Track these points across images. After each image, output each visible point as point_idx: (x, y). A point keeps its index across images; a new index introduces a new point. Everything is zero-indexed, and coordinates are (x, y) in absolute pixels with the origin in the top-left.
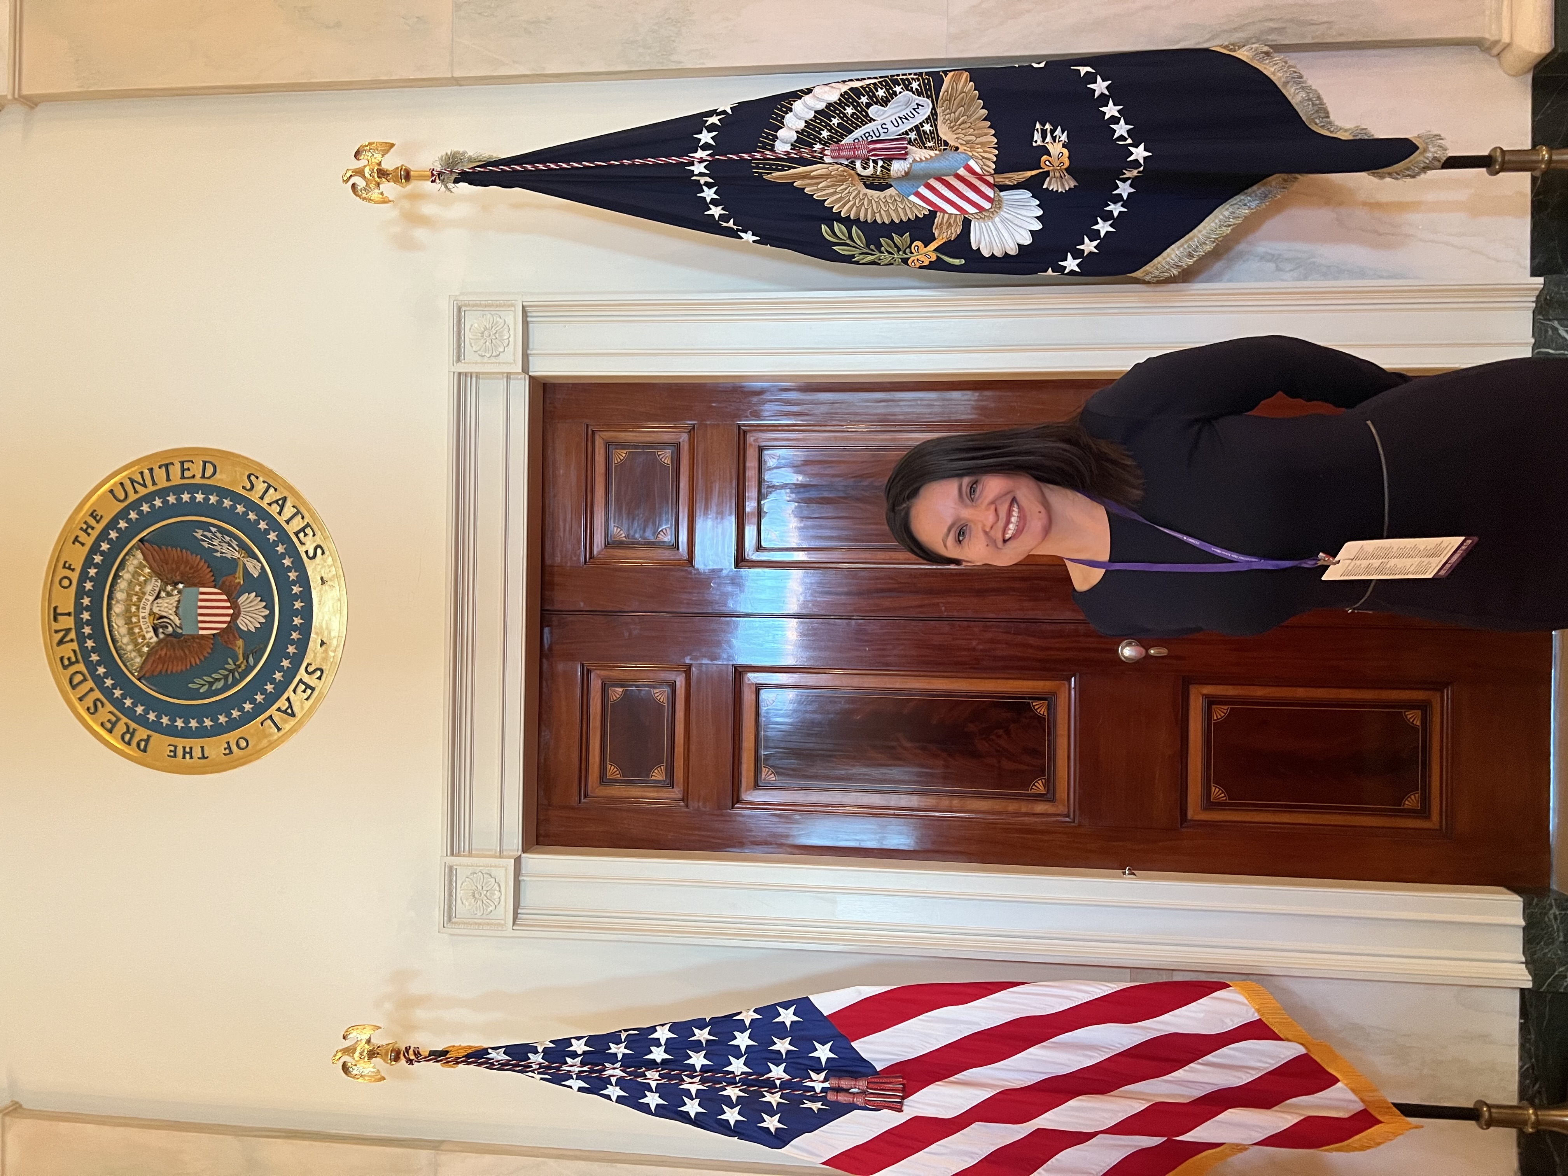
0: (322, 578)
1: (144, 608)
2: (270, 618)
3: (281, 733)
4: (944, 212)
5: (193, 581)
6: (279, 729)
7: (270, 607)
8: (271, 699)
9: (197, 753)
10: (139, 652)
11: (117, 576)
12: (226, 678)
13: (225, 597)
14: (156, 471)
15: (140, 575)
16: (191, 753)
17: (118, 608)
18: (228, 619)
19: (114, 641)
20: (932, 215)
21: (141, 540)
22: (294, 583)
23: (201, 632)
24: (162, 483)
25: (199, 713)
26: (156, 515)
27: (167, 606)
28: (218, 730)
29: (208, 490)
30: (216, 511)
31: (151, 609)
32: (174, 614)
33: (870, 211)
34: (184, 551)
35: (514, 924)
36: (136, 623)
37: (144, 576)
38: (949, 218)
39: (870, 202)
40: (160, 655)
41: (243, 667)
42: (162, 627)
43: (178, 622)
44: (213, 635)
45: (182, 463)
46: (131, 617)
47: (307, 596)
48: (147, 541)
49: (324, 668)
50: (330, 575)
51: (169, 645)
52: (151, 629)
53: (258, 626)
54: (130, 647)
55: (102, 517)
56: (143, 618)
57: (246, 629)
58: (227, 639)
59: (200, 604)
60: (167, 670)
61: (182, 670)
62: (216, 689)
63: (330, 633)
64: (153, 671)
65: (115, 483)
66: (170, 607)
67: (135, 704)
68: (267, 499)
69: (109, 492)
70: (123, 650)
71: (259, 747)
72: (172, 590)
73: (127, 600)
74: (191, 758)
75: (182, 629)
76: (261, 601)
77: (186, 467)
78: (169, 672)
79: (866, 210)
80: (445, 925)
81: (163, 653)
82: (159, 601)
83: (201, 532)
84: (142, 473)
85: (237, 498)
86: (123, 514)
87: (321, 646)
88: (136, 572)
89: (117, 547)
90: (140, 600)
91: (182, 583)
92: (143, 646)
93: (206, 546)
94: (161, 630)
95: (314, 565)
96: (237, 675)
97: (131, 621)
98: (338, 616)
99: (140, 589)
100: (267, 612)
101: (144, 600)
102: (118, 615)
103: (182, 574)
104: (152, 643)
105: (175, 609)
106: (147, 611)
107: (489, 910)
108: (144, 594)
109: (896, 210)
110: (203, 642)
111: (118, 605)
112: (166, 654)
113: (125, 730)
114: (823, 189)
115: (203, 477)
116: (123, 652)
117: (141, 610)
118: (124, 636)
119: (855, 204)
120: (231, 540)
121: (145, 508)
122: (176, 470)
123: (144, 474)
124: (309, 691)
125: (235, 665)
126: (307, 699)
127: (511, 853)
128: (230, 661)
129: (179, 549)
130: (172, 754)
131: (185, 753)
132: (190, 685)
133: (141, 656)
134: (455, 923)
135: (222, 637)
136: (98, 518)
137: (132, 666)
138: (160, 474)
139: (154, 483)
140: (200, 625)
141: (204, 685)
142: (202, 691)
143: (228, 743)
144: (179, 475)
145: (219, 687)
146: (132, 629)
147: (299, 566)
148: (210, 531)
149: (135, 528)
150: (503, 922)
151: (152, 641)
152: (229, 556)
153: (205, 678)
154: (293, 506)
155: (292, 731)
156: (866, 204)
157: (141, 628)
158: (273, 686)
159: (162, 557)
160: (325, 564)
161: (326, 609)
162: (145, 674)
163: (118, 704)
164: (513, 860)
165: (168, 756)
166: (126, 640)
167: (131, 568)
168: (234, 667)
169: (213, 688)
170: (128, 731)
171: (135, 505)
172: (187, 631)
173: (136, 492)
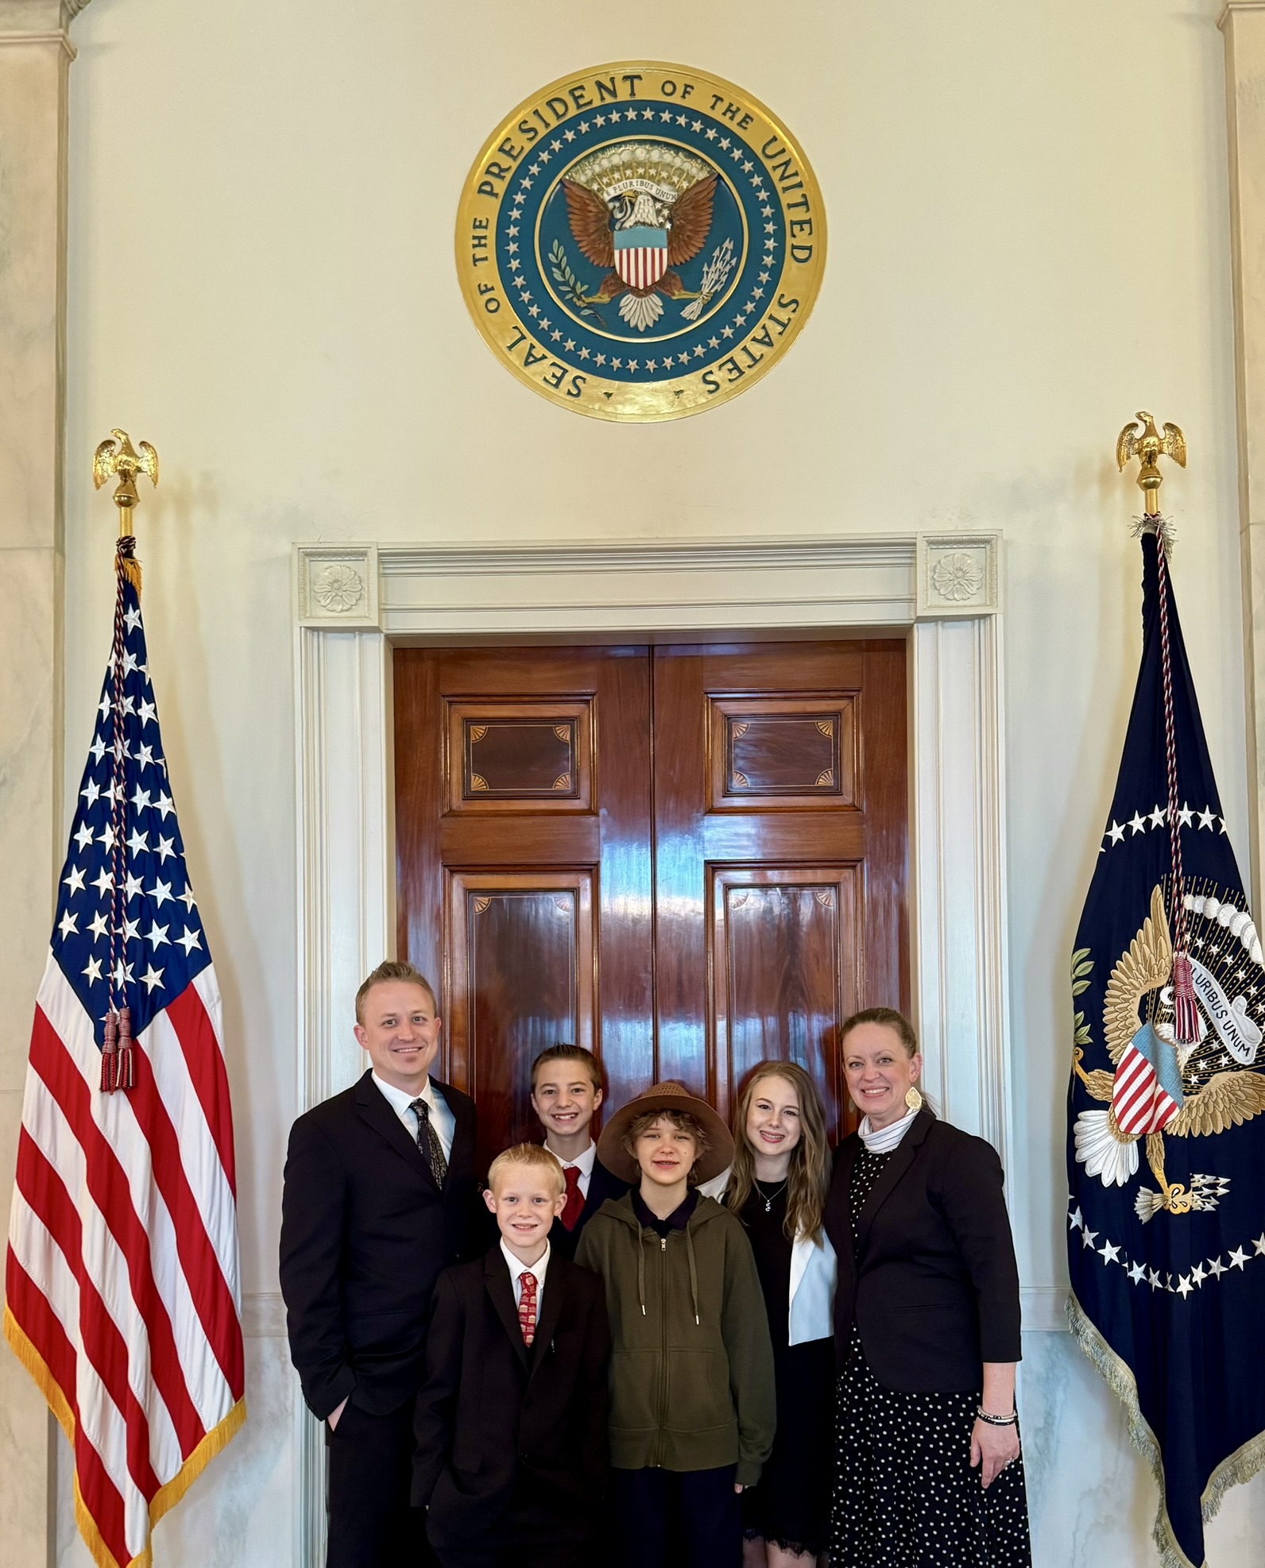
0: (682, 391)
1: (642, 183)
2: (635, 332)
3: (506, 350)
4: (1115, 1081)
5: (675, 240)
6: (510, 348)
7: (648, 331)
8: (543, 338)
9: (480, 253)
10: (593, 180)
11: (677, 149)
12: (566, 283)
13: (657, 278)
14: (799, 192)
15: (680, 176)
16: (479, 245)
17: (641, 153)
18: (633, 284)
19: (603, 149)
20: (1111, 1068)
21: (719, 177)
22: (676, 359)
23: (617, 253)
24: (786, 199)
25: (525, 254)
26: (748, 193)
27: (645, 211)
28: (506, 276)
29: (779, 254)
30: (755, 265)
31: (641, 193)
32: (637, 219)
33: (1118, 1001)
34: (709, 228)
35: (307, 628)
36: (625, 174)
37: (678, 182)
38: (1109, 1086)
39: (1127, 1001)
40: (588, 205)
41: (579, 303)
42: (621, 206)
43: (627, 225)
44: (614, 267)
45: (809, 222)
46: (631, 169)
47: (661, 374)
48: (719, 183)
49: (581, 398)
50: (686, 402)
51: (600, 215)
52: (618, 193)
53: (626, 320)
54: (597, 169)
55: (746, 128)
56: (631, 183)
57: (621, 304)
58: (609, 283)
59: (649, 250)
60: (572, 213)
61: (572, 231)
62: (553, 272)
63: (620, 403)
64: (570, 197)
65: (785, 143)
66: (644, 216)
67: (532, 177)
68: (770, 325)
69: (774, 137)
70: (594, 161)
71: (488, 325)
72: (663, 216)
73: (651, 162)
74: (474, 246)
75: (620, 229)
76: (655, 321)
77: (804, 226)
78: (570, 216)
79: (1118, 997)
80: (301, 550)
81: (590, 208)
82: (651, 202)
83: (731, 246)
84: (796, 174)
85: (770, 288)
86: (749, 154)
87: (605, 393)
88: (683, 171)
89: (711, 148)
90: (652, 178)
91: (671, 227)
92: (599, 184)
93: (716, 253)
94: (617, 205)
95: (697, 382)
96: (571, 295)
97: (626, 169)
98: (639, 412)
99: (663, 178)
100: (642, 329)
101: (651, 183)
102: (633, 152)
103: (682, 227)
104: (602, 194)
105: (642, 221)
106: (640, 188)
107: (321, 599)
108: (659, 183)
109: (1117, 1029)
110: (606, 255)
111: (645, 152)
112: (591, 212)
113: (504, 166)
114: (1141, 947)
115: (794, 247)
116: (591, 160)
117: (639, 180)
118: (610, 162)
119: (1125, 984)
120: (722, 283)
121: (757, 180)
122: (799, 214)
123: (795, 177)
124: (554, 381)
125: (581, 293)
126: (545, 379)
127: (384, 622)
128: (586, 287)
129: (711, 221)
130: (478, 223)
131: (479, 238)
132: (556, 242)
133: (587, 182)
134: (304, 561)
135: (612, 277)
136: (744, 124)
137: (576, 173)
138: (795, 196)
139: (785, 189)
140: (625, 252)
141: (557, 257)
142: (550, 255)
143: (492, 289)
144: (794, 219)
145: (555, 275)
146: (619, 170)
147: (695, 364)
148: (731, 259)
149: (732, 168)
150: (308, 615)
151: (605, 194)
152: (704, 281)
153: (565, 258)
154: (762, 355)
155: (509, 364)
156: (1125, 996)
157: (619, 181)
158: (559, 339)
159: (701, 203)
160: (697, 395)
161: (647, 399)
162: (567, 188)
163: (532, 157)
164: (377, 625)
165: (475, 219)
166: (605, 163)
167: (687, 166)
168: (579, 292)
169: (554, 269)
170: (502, 170)
171: (760, 169)
172: (617, 236)
173: (775, 168)
